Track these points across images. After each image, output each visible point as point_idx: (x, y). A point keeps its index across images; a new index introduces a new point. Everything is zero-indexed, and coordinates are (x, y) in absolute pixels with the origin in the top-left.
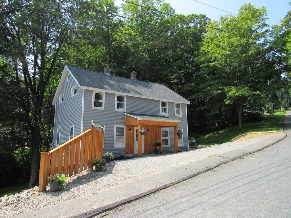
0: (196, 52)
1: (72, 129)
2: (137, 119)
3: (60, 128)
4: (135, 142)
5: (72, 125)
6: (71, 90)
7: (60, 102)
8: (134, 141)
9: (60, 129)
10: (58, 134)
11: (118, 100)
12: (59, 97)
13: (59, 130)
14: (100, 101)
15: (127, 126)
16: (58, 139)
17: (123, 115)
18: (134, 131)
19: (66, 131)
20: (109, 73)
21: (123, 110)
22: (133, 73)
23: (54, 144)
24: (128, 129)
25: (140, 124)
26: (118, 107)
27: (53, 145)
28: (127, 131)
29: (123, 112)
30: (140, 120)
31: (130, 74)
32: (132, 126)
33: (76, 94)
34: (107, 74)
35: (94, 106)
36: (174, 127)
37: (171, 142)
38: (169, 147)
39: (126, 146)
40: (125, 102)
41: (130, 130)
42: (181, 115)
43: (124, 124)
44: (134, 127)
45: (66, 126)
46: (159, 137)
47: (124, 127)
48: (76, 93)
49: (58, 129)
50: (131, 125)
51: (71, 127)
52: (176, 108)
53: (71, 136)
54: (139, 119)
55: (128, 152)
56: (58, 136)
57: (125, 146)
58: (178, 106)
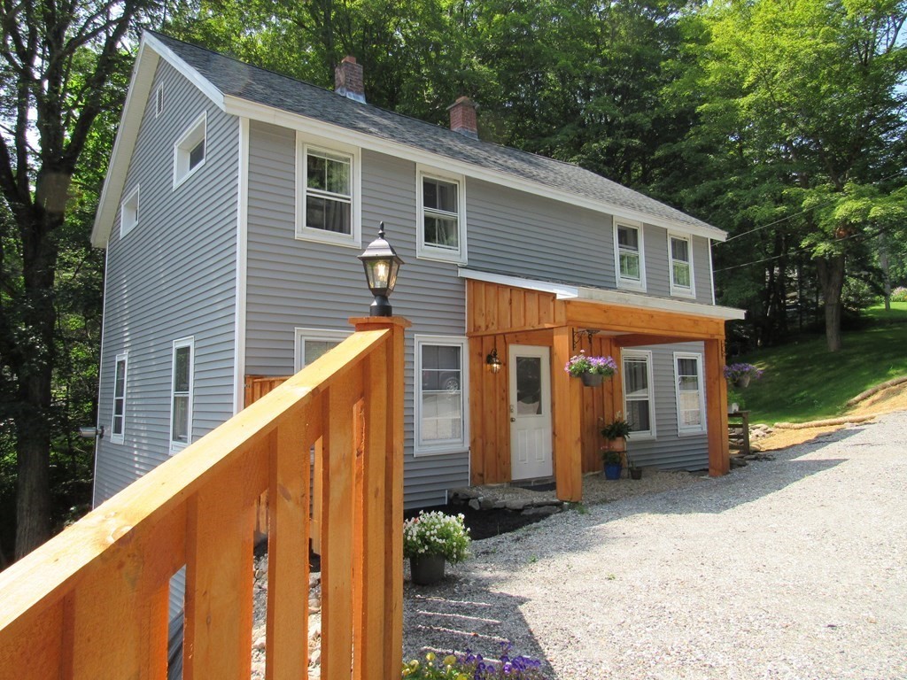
0: (669, 61)
1: (184, 352)
2: (554, 295)
3: (126, 352)
4: (512, 420)
5: (181, 333)
6: (176, 151)
7: (127, 225)
8: (507, 415)
9: (124, 356)
10: (120, 384)
11: (429, 201)
12: (119, 207)
13: (122, 363)
14: (334, 196)
15: (476, 337)
16: (119, 403)
17: (455, 281)
18: (505, 364)
19: (155, 369)
20: (358, 93)
21: (456, 254)
22: (462, 104)
23: (102, 427)
24: (481, 355)
25: (569, 322)
26: (429, 237)
27: (101, 436)
28: (478, 366)
29: (456, 267)
30: (567, 302)
31: (448, 112)
32: (500, 340)
33: (202, 162)
34: (351, 96)
35: (308, 225)
36: (702, 343)
37: (662, 417)
38: (652, 442)
39: (473, 442)
40: (462, 214)
41: (489, 360)
42: (694, 292)
43: (459, 330)
44: (506, 344)
45: (152, 344)
46: (612, 394)
47: (462, 342)
48: (200, 158)
49: (117, 359)
50: (495, 336)
51: (178, 344)
52: (674, 257)
53: (181, 394)
54: (564, 293)
55: (482, 475)
56: (120, 393)
57: (467, 445)
58: (680, 248)
